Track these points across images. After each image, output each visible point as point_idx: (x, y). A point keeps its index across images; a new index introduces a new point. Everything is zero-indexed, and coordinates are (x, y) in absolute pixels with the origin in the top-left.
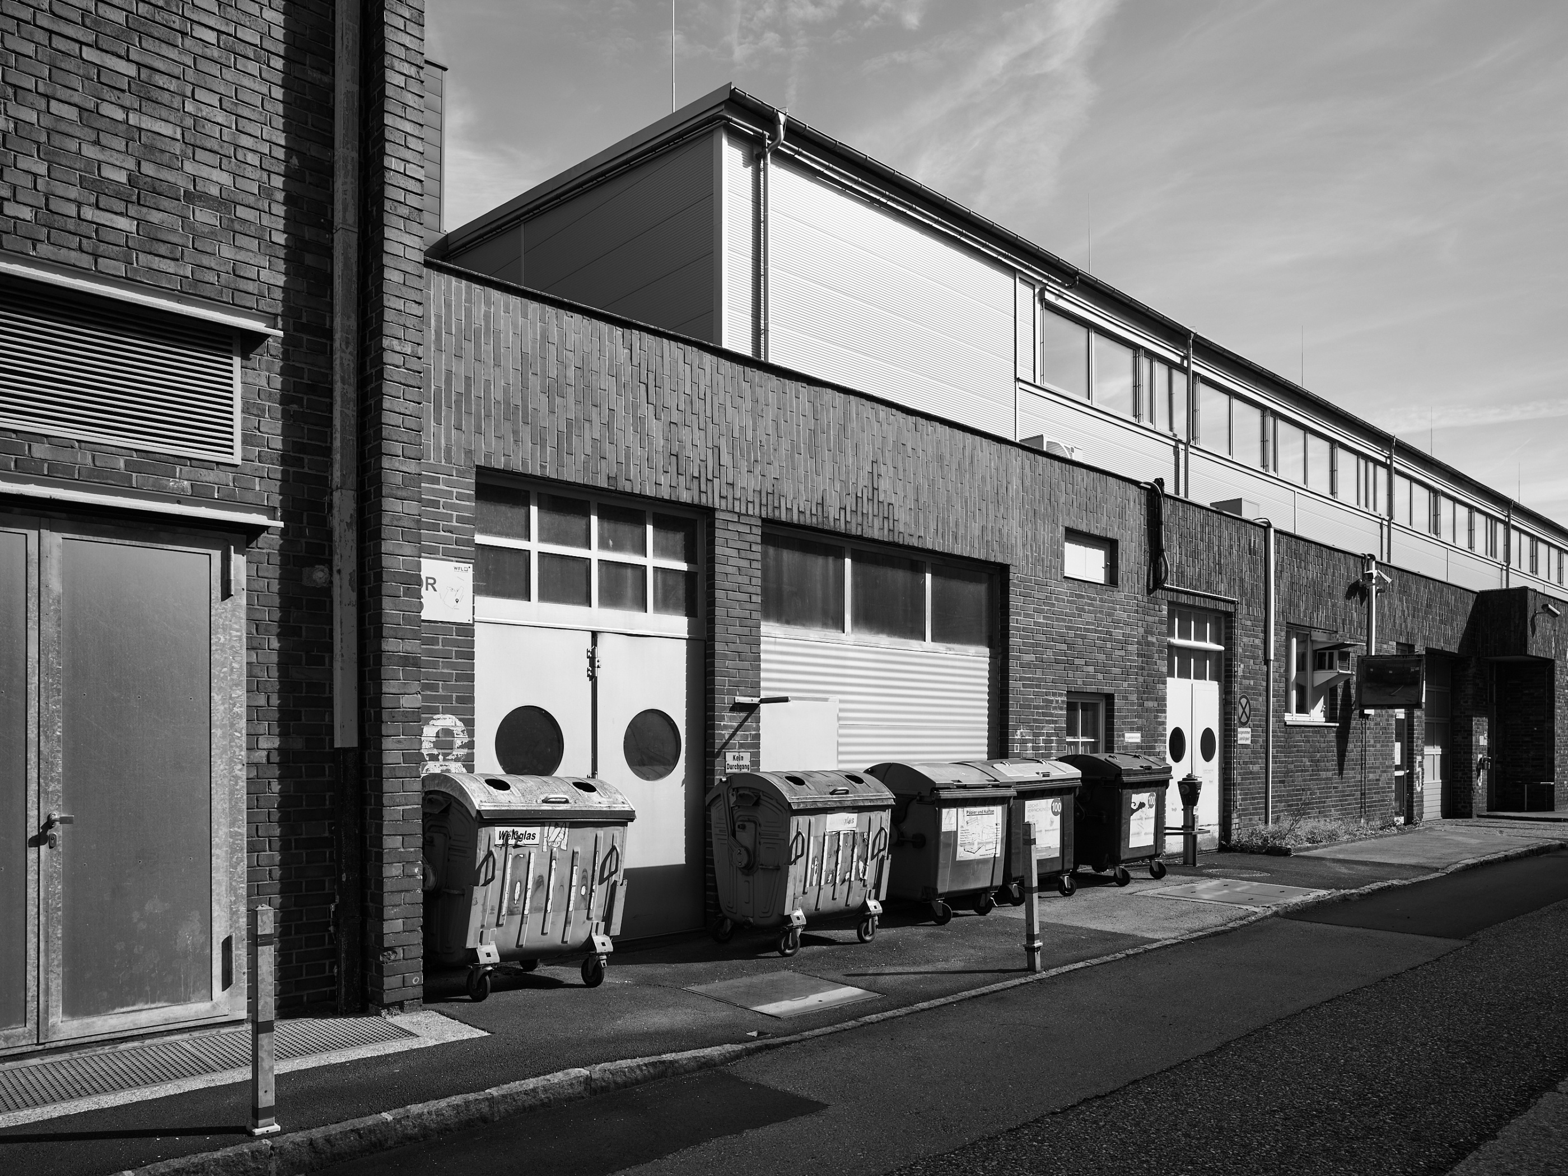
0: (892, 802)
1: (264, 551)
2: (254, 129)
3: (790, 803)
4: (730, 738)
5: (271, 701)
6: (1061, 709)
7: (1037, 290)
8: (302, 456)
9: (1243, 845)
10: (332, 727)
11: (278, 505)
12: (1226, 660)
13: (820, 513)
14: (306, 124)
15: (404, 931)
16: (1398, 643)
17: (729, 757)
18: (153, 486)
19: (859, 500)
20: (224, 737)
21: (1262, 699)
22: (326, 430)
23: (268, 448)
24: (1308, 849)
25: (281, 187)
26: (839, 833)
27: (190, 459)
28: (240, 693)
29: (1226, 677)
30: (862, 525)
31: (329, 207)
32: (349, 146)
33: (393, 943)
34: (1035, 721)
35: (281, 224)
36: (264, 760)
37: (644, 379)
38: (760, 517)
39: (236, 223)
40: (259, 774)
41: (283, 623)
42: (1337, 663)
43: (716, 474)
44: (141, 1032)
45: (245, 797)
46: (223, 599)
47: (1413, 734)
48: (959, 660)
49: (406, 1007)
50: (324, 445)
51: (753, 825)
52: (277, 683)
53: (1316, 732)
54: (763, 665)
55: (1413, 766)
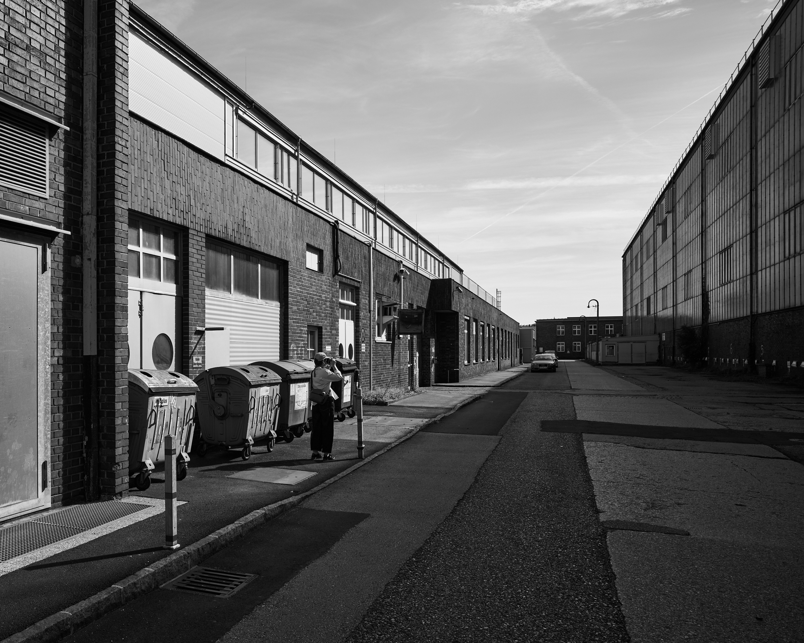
0: (281, 381)
1: (57, 247)
2: (52, 14)
3: (250, 382)
4: (194, 349)
5: (59, 330)
6: (306, 334)
7: (234, 108)
8: (71, 195)
9: (365, 401)
10: (82, 344)
11: (62, 221)
12: (356, 310)
13: (226, 232)
14: (72, 15)
15: (123, 454)
16: (409, 303)
17: (194, 358)
18: (15, 209)
19: (239, 226)
20: (42, 350)
21: (368, 329)
22: (80, 181)
23: (59, 190)
24: (392, 402)
25: (63, 48)
26: (264, 397)
27: (29, 194)
28: (48, 325)
29: (356, 319)
30: (240, 239)
31: (81, 61)
32: (94, 30)
33: (119, 461)
34: (297, 340)
35: (63, 68)
36: (56, 363)
37: (163, 158)
38: (205, 233)
39: (47, 65)
40: (55, 370)
41: (64, 286)
42: (393, 312)
43: (189, 210)
44: (11, 517)
45: (50, 383)
46: (43, 273)
47: (413, 347)
48: (270, 309)
49: (123, 495)
50: (79, 190)
51: (226, 394)
52: (62, 320)
53: (384, 346)
54: (206, 311)
55: (413, 362)
